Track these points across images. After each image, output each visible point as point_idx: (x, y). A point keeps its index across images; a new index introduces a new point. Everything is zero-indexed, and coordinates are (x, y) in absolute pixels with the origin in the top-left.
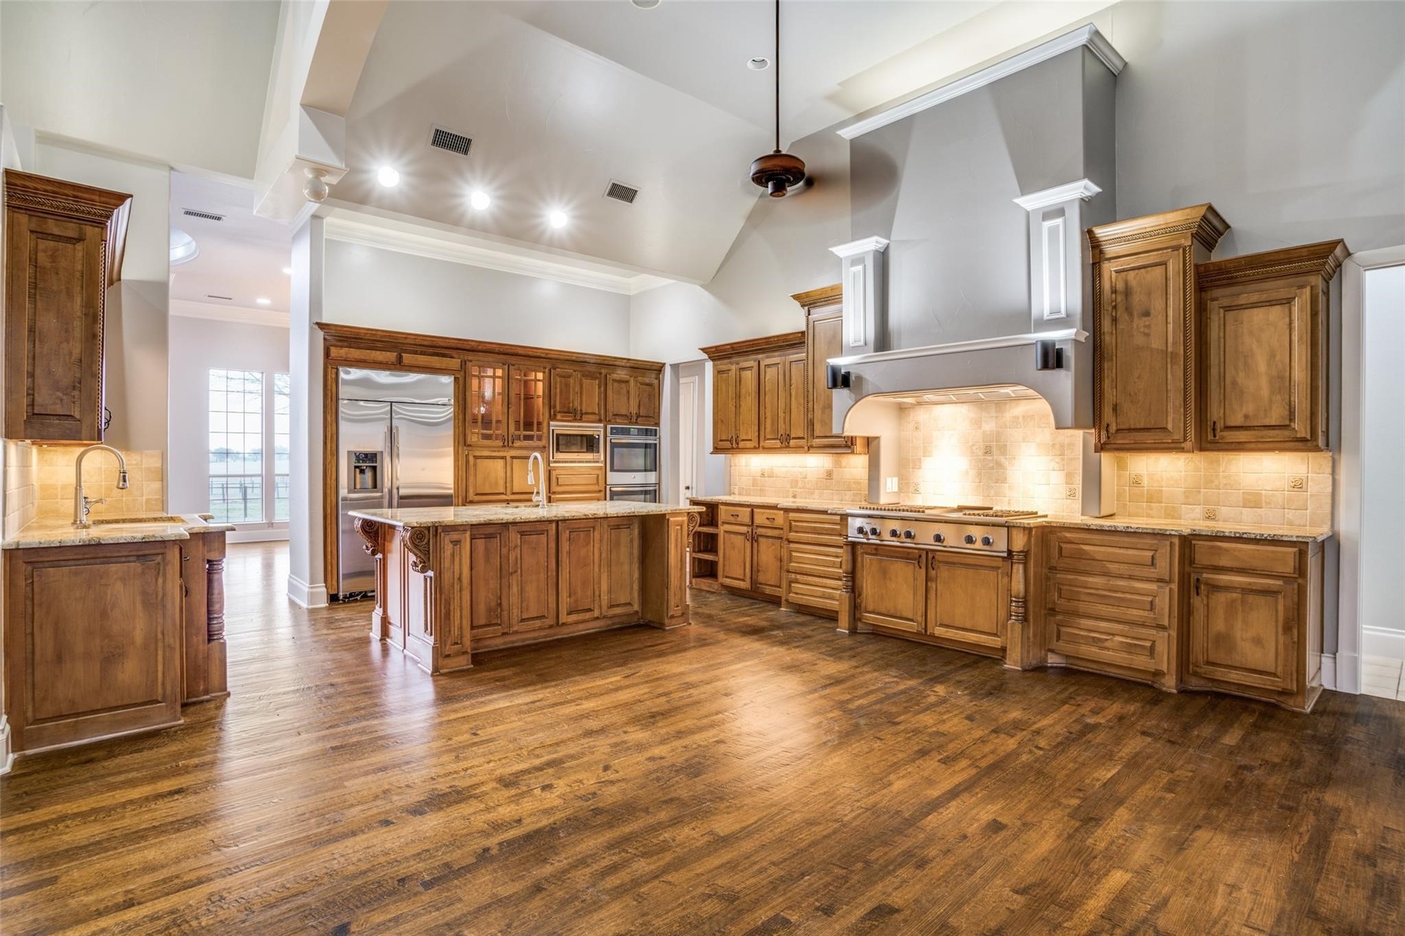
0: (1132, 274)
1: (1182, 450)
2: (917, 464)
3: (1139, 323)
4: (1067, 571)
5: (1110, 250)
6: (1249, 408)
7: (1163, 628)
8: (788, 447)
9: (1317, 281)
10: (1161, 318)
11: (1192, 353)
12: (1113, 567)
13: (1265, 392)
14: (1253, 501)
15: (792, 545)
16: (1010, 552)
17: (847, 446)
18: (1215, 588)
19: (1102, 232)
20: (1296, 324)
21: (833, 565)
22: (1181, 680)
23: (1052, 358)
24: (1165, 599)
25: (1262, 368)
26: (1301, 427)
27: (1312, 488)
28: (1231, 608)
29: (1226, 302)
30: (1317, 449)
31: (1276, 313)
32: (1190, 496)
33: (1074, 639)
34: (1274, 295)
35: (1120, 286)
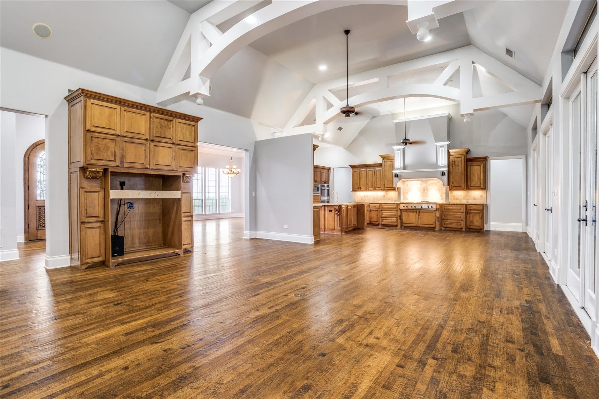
0: (455, 159)
1: (464, 190)
2: (407, 193)
3: (457, 168)
4: (445, 212)
5: (451, 154)
6: (474, 183)
7: (463, 220)
8: (376, 190)
9: (484, 162)
10: (460, 167)
11: (466, 173)
12: (454, 211)
13: (477, 180)
14: (474, 199)
15: (383, 212)
16: (436, 209)
17: (394, 189)
18: (471, 213)
19: (450, 151)
20: (481, 169)
21: (394, 215)
22: (465, 229)
23: (443, 174)
24: (463, 215)
25: (476, 176)
26: (482, 186)
27: (483, 197)
28: (473, 216)
29: (471, 164)
30: (484, 190)
31: (478, 167)
32: (464, 199)
33: (447, 224)
34: (478, 164)
35: (453, 160)
